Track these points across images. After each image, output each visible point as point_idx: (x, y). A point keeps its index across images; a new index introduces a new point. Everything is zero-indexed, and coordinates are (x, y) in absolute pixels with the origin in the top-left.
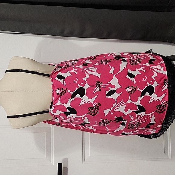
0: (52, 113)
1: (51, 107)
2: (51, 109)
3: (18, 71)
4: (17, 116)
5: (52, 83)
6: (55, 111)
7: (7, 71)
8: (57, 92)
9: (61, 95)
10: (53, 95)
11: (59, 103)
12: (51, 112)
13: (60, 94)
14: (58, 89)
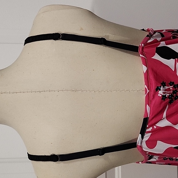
0: (145, 148)
1: (143, 132)
2: (142, 137)
3: (55, 37)
4: (54, 158)
5: (145, 69)
6: (151, 143)
7: (29, 40)
8: (161, 93)
9: (170, 102)
10: (148, 101)
11: (164, 123)
12: (141, 147)
13: (169, 96)
14: (164, 85)
